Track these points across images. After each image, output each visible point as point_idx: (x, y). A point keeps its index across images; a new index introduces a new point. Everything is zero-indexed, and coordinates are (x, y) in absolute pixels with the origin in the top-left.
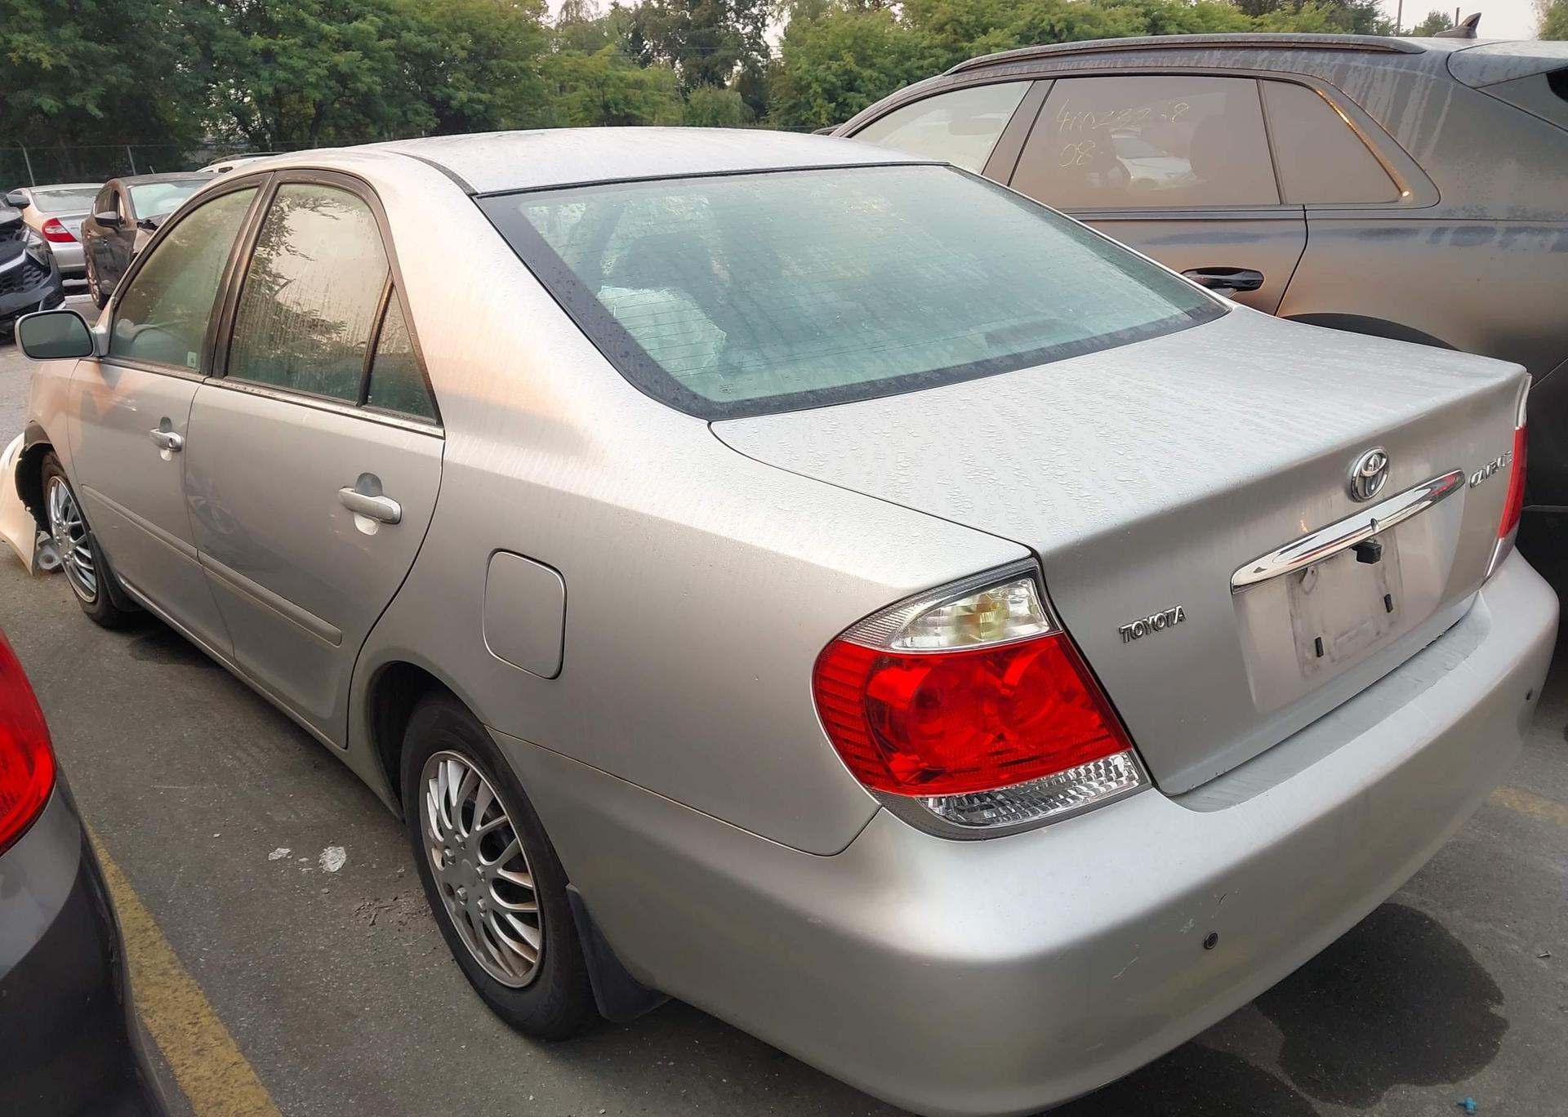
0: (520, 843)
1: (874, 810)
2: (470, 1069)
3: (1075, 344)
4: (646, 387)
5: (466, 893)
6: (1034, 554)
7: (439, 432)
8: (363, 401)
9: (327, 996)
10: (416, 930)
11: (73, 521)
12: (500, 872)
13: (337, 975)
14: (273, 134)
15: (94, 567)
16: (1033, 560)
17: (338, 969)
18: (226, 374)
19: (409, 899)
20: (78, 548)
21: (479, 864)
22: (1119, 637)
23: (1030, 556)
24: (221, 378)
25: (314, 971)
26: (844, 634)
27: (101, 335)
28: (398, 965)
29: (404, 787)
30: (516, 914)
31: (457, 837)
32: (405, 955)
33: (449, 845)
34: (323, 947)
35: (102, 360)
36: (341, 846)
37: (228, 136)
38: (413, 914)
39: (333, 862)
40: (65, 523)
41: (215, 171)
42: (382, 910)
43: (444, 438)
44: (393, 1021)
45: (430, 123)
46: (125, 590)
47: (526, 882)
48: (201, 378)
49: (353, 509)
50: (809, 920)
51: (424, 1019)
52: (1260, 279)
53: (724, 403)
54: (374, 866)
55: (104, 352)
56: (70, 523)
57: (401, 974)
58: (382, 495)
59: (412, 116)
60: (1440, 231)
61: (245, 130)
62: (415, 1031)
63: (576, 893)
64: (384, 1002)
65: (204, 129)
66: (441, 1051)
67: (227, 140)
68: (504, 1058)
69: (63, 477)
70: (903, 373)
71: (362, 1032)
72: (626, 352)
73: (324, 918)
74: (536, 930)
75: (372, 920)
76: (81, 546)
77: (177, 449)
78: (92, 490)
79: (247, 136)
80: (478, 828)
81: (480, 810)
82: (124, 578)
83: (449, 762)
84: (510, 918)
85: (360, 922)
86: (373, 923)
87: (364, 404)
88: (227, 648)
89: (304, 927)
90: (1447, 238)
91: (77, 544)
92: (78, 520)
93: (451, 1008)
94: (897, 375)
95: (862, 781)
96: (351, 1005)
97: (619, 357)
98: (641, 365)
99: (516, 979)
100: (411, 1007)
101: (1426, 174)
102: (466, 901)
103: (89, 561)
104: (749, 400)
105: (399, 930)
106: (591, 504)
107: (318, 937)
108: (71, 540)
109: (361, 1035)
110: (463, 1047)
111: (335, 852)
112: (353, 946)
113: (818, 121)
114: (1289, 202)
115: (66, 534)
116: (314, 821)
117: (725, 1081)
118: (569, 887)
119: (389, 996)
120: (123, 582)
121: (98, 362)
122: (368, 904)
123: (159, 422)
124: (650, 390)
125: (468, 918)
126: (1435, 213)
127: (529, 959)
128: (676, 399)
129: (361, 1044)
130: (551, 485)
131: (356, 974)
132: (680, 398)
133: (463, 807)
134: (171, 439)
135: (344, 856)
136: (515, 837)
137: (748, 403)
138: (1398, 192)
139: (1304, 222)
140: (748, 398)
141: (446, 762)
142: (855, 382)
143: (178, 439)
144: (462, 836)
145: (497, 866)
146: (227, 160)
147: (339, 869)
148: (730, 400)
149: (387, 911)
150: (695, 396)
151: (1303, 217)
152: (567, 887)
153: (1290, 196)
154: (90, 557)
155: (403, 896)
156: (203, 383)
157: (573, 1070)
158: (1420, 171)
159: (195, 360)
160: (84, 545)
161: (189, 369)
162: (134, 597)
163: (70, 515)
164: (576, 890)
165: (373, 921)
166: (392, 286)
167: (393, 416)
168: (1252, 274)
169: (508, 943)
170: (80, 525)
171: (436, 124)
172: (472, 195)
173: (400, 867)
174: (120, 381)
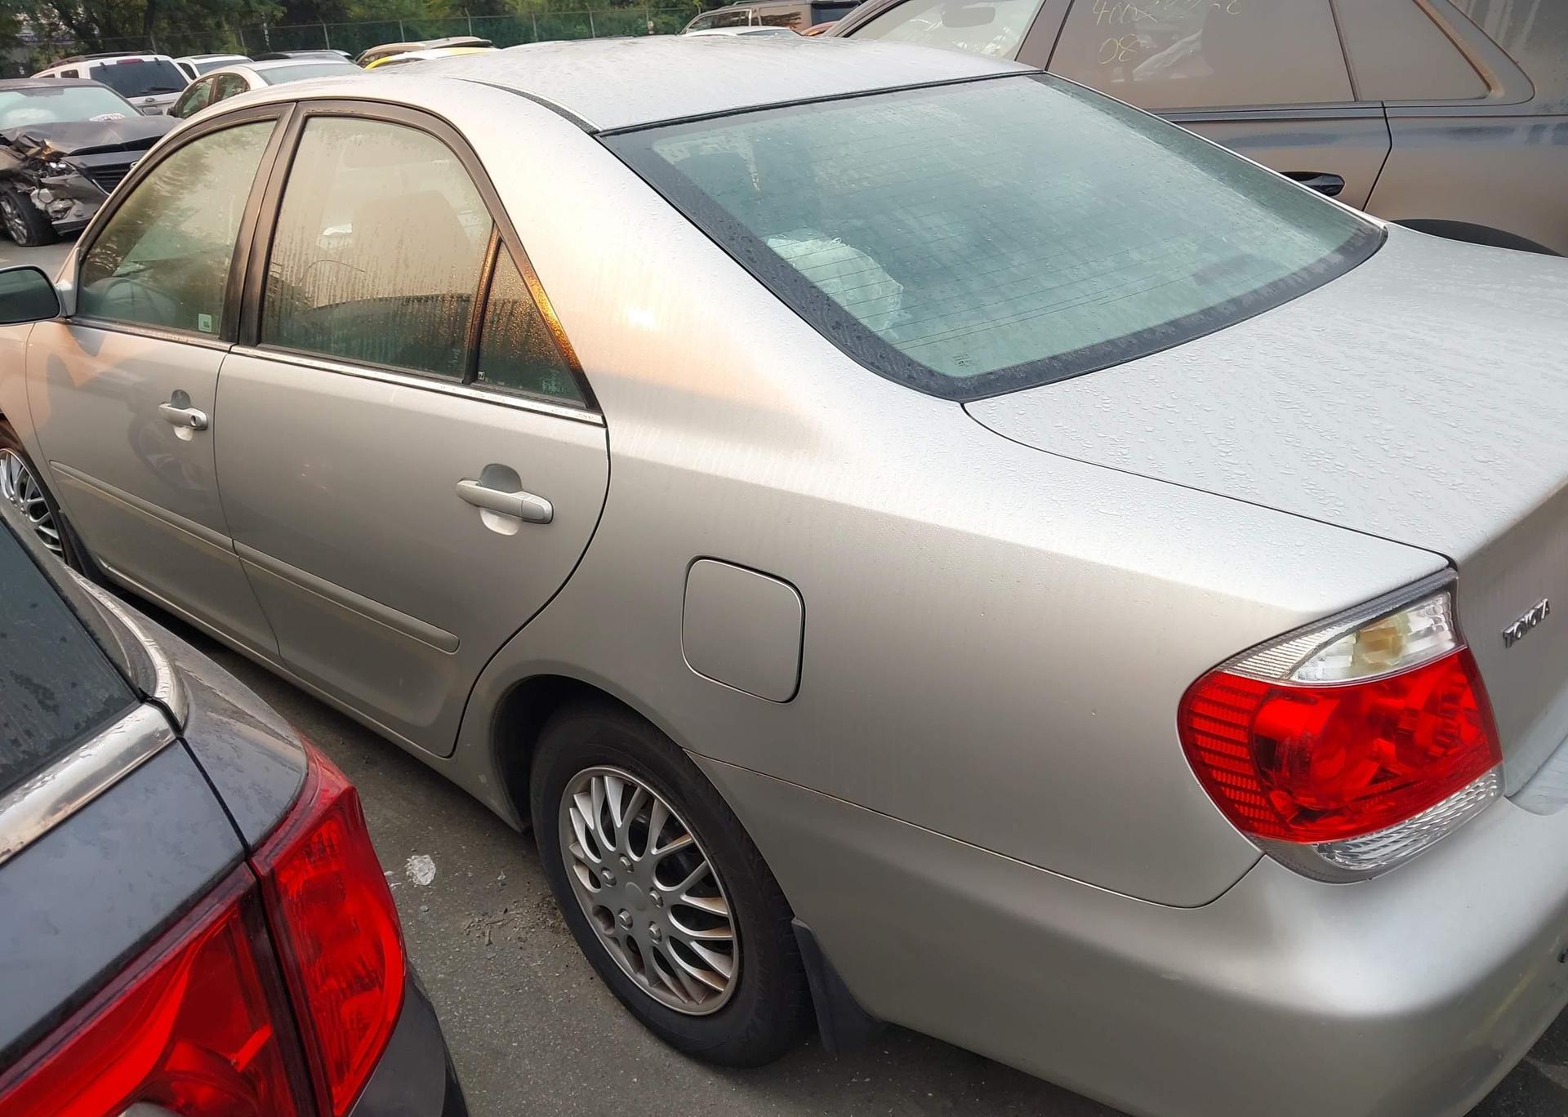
0: (710, 865)
1: (1257, 858)
2: (651, 1105)
3: (1281, 283)
4: (872, 364)
5: (630, 917)
6: (1452, 564)
7: (597, 419)
8: (471, 379)
9: (466, 1033)
10: (540, 946)
11: (32, 498)
12: (685, 898)
13: (469, 1007)
14: (102, 29)
15: (63, 547)
16: (1452, 571)
17: (468, 1000)
18: (259, 341)
19: (521, 910)
20: (41, 528)
21: (653, 888)
22: (1502, 641)
23: (1448, 567)
24: (254, 346)
25: (442, 1004)
26: (1224, 664)
27: (68, 292)
28: (532, 990)
29: (536, 802)
30: (703, 942)
31: (623, 860)
32: (537, 977)
33: (606, 866)
34: (443, 976)
35: (68, 321)
36: (426, 853)
37: (50, 32)
38: (530, 928)
39: (422, 874)
40: (22, 501)
41: (56, 77)
42: (495, 926)
43: (605, 425)
44: (547, 1056)
45: (276, 12)
46: (107, 574)
47: (719, 908)
48: (227, 346)
49: (477, 504)
50: (1163, 976)
51: (582, 1051)
52: (1341, 183)
53: (966, 379)
54: (470, 875)
55: (71, 311)
56: (29, 501)
57: (538, 1000)
58: (522, 490)
59: (256, 5)
60: (1537, 129)
61: (69, 24)
62: (575, 1066)
63: (806, 929)
64: (531, 1034)
65: (20, 23)
66: (613, 1088)
67: (50, 36)
68: (684, 1089)
69: (19, 451)
70: (1139, 329)
71: (519, 1072)
72: (837, 323)
73: (433, 940)
74: (726, 958)
75: (487, 939)
76: (44, 525)
77: (201, 428)
78: (62, 466)
79: (73, 32)
80: (654, 851)
81: (654, 833)
82: (106, 561)
83: (606, 778)
84: (695, 946)
85: (474, 942)
86: (490, 943)
87: (474, 381)
88: (269, 644)
89: (415, 954)
90: (1547, 136)
91: (39, 524)
92: (39, 496)
93: (607, 1036)
94: (1133, 331)
95: (1241, 828)
96: (495, 1042)
97: (831, 329)
98: (859, 337)
99: (693, 1005)
100: (563, 1038)
101: (1518, 66)
102: (630, 926)
103: (54, 542)
104: (991, 373)
105: (521, 948)
106: (836, 509)
107: (433, 963)
108: (31, 519)
109: (518, 1076)
110: (635, 1080)
111: (421, 861)
112: (475, 971)
113: (690, 3)
114: (1364, 99)
115: (24, 512)
116: (387, 826)
117: (930, 1094)
118: (795, 922)
119: (534, 1028)
120: (106, 566)
121: (66, 323)
122: (477, 920)
123: (171, 395)
124: (878, 367)
125: (631, 944)
126: (1530, 108)
127: (716, 987)
128: (910, 377)
129: (522, 1086)
130: (773, 485)
131: (490, 1004)
132: (915, 376)
133: (630, 827)
134: (194, 418)
135: (433, 866)
136: (704, 859)
137: (992, 377)
138: (1485, 87)
139: (1384, 120)
140: (990, 370)
141: (601, 779)
142: (1095, 343)
143: (202, 416)
144: (629, 859)
145: (679, 892)
146: (69, 62)
147: (432, 882)
148: (970, 374)
149: (500, 927)
150: (931, 373)
151: (1383, 115)
152: (793, 922)
153: (1365, 95)
154: (57, 537)
155: (513, 907)
156: (229, 352)
157: (764, 1097)
158: (1511, 63)
159: (210, 324)
160: (48, 524)
161: (204, 334)
162: (117, 579)
163: (29, 492)
164: (806, 926)
165: (489, 940)
166: (500, 241)
167: (521, 396)
168: (1331, 178)
169: (686, 969)
170: (42, 503)
171: (283, 12)
172: (593, 133)
173: (500, 874)
174: (103, 347)
